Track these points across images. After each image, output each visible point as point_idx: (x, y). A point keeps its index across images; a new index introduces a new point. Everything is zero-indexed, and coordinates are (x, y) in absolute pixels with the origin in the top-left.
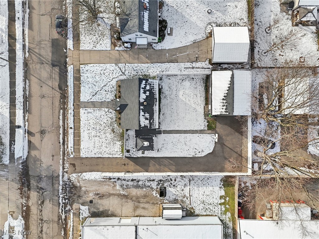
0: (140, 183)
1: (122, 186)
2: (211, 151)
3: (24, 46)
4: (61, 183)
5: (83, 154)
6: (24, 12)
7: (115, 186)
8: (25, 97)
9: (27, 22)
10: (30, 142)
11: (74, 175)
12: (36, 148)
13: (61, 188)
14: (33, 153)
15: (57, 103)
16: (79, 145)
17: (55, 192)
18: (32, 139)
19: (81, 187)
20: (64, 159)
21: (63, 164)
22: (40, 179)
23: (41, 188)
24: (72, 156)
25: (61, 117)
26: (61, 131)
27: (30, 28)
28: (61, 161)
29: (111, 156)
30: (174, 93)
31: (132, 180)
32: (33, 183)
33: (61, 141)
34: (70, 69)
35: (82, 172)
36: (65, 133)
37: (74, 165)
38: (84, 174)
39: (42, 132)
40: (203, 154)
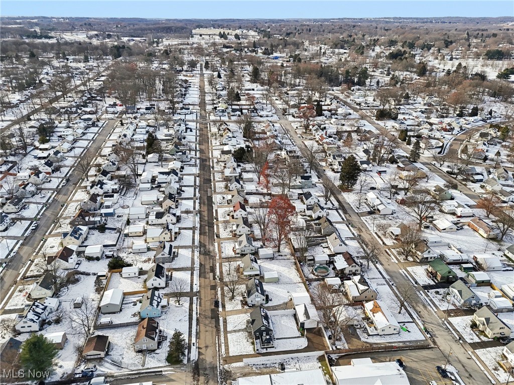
0: (268, 365)
1: (256, 368)
2: (306, 346)
3: (197, 313)
4: (219, 370)
5: (231, 355)
6: (197, 301)
7: (252, 368)
8: (197, 332)
9: (198, 304)
10: (199, 352)
11: (226, 365)
12: (203, 354)
13: (218, 373)
14: (201, 357)
15: (214, 333)
16: (228, 350)
17: (215, 375)
18: (200, 350)
19: (231, 371)
20: (219, 359)
21: (219, 360)
22: (205, 369)
23: (207, 374)
24: (224, 356)
25: (217, 339)
26: (217, 345)
27: (200, 306)
28: (218, 360)
29: (248, 354)
30: (278, 322)
31: (263, 364)
32: (201, 372)
33: (218, 350)
34: (221, 319)
35: (231, 363)
36: (220, 346)
37: (226, 361)
38: (232, 364)
39: (207, 347)
40: (302, 348)
